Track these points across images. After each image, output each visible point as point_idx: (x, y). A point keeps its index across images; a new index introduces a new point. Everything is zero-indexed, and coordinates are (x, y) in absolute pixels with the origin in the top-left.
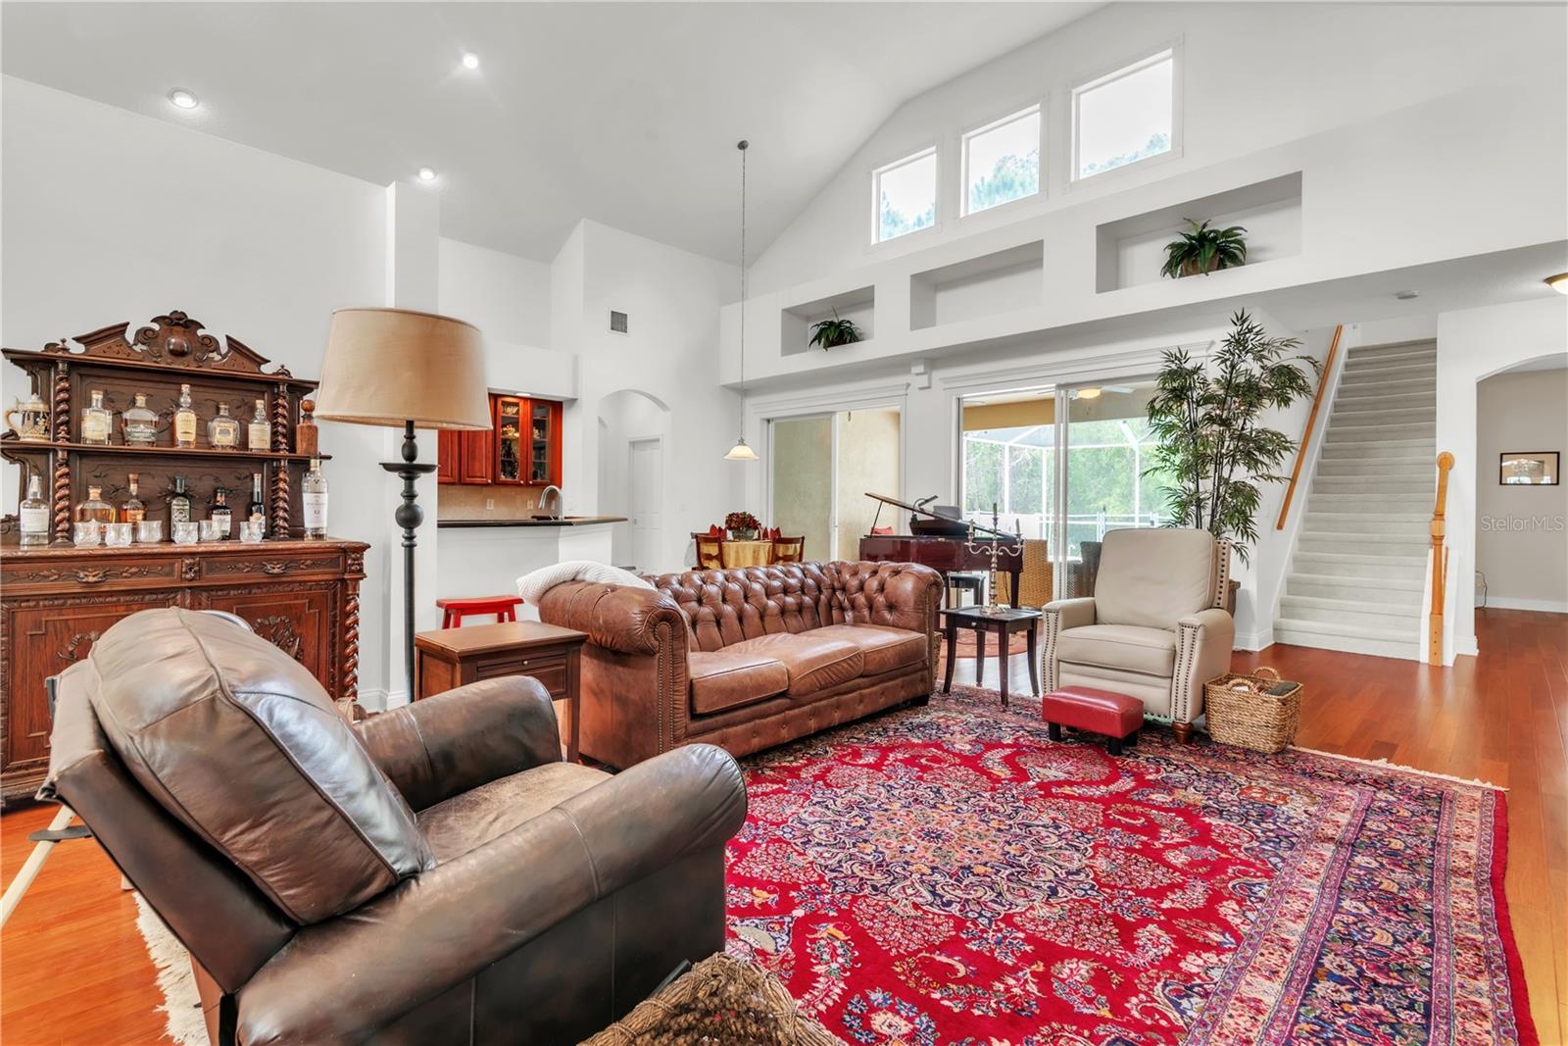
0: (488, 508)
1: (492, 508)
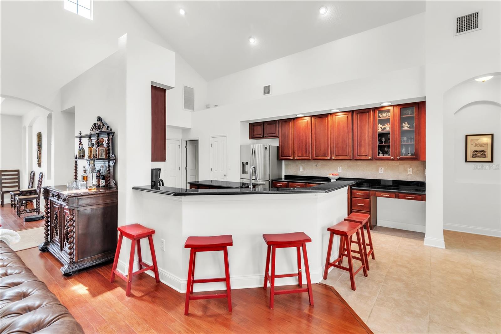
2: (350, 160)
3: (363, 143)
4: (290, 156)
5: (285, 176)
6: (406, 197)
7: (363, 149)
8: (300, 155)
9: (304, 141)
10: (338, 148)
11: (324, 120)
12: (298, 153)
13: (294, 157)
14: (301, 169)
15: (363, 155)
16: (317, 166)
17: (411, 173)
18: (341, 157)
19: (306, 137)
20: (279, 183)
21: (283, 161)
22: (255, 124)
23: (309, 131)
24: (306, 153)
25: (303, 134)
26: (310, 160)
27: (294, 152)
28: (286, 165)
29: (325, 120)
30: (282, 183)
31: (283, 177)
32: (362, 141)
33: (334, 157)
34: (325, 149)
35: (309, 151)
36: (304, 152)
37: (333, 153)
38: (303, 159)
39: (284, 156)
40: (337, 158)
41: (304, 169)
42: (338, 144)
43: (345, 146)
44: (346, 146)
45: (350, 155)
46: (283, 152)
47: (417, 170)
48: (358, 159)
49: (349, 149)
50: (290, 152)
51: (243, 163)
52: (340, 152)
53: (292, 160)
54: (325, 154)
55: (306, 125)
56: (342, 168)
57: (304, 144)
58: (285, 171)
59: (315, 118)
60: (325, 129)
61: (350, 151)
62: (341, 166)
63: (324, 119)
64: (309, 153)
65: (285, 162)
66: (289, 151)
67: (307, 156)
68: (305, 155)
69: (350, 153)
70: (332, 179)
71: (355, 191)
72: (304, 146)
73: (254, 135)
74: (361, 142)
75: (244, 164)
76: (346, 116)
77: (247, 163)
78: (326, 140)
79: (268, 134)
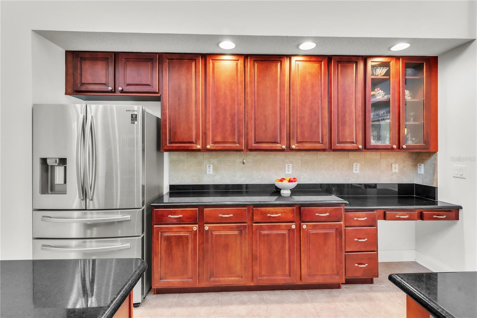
0: (354, 172)
1: (358, 172)
2: (324, 150)
3: (347, 119)
4: (192, 143)
5: (172, 187)
6: (434, 216)
7: (347, 131)
8: (219, 139)
9: (228, 108)
10: (302, 125)
11: (274, 67)
12: (214, 136)
13: (205, 144)
14: (210, 170)
15: (348, 141)
16: (244, 163)
17: (397, 171)
18: (307, 146)
19: (233, 99)
20: (174, 213)
21: (166, 154)
22: (87, 56)
23: (240, 87)
24: (234, 134)
25: (225, 93)
26: (241, 150)
27: (205, 134)
28: (171, 162)
29: (277, 68)
30: (181, 213)
31: (166, 190)
32: (347, 115)
33: (294, 145)
34: (275, 128)
35: (239, 131)
36: (228, 133)
37: (293, 137)
38: (227, 148)
39: (176, 141)
40: (301, 146)
41: (215, 169)
42: (302, 118)
43: (315, 124)
44: (318, 123)
45: (325, 141)
46: (173, 133)
47: (404, 167)
48: (339, 148)
49: (324, 129)
50: (194, 133)
51: (44, 161)
52: (307, 134)
53: (199, 150)
54: (275, 137)
55: (234, 73)
56: (292, 166)
57: (228, 116)
58: (170, 176)
59: (254, 61)
60: (276, 87)
61: (324, 133)
62: (291, 162)
63: (274, 64)
64: (240, 136)
65: (170, 155)
66: (190, 129)
67: (235, 143)
68: (230, 141)
69: (324, 137)
70: (284, 189)
71: (351, 214)
72: (229, 119)
73: (83, 84)
74: (344, 116)
75: (49, 162)
76: (316, 65)
77: (63, 161)
78: (278, 109)
79: (128, 85)
